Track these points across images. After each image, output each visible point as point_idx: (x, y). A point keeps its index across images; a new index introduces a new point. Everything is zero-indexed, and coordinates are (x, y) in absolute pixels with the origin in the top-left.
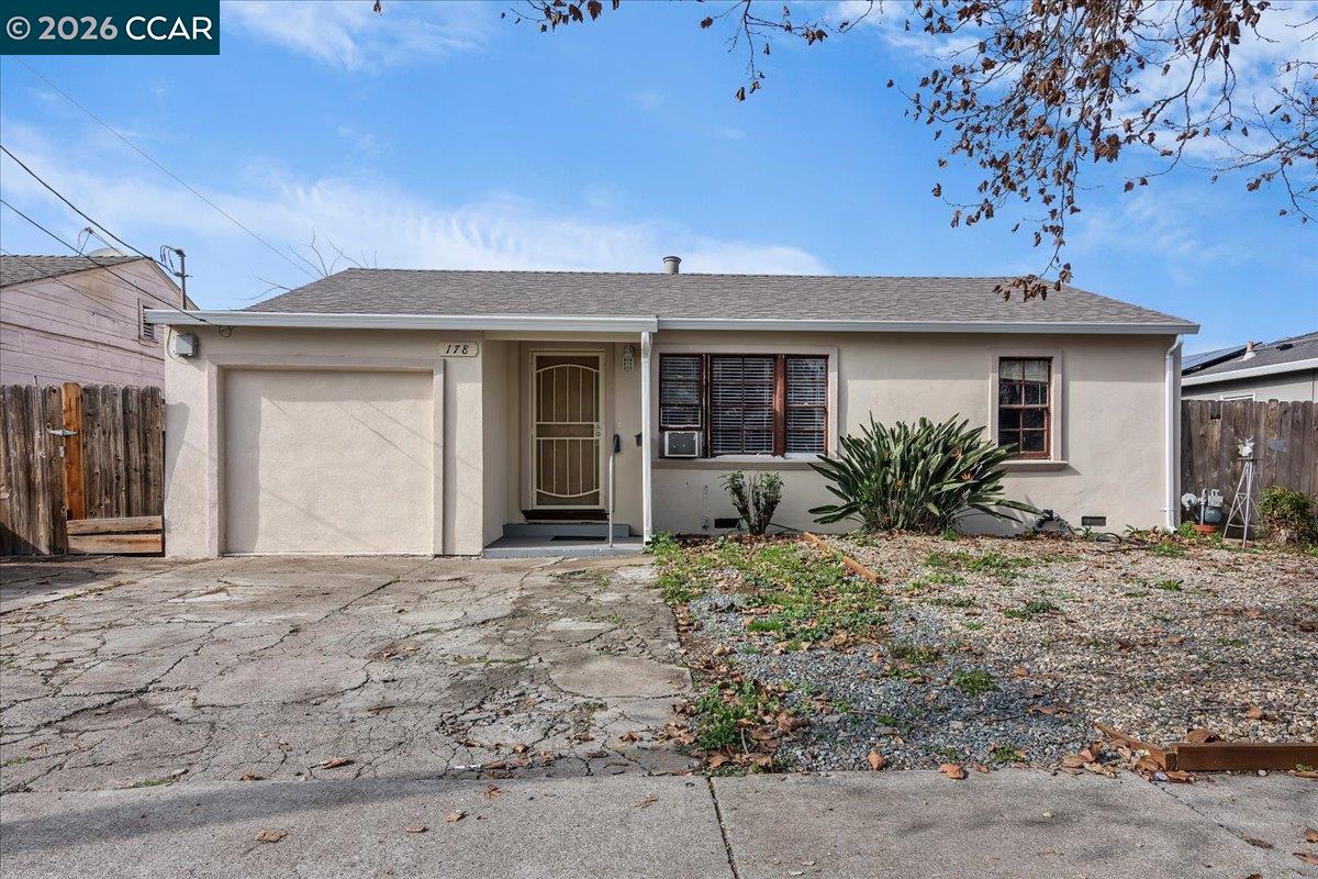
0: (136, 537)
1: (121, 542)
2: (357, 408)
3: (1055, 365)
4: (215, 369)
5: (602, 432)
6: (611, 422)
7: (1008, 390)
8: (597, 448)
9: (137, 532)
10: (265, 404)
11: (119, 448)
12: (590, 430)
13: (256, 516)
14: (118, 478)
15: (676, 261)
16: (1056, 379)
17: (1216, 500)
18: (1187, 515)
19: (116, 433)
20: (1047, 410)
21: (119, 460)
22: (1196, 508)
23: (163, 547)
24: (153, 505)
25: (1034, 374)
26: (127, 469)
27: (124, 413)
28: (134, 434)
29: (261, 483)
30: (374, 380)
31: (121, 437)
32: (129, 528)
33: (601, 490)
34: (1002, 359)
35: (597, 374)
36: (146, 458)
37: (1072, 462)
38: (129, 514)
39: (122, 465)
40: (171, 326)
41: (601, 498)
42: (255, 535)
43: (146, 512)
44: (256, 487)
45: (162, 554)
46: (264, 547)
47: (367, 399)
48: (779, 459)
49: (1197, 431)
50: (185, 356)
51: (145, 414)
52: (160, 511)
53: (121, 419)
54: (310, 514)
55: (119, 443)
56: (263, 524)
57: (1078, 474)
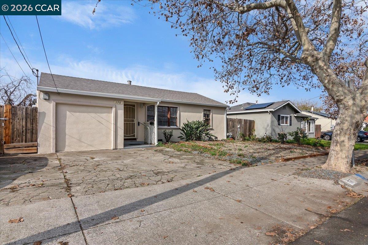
0: (28, 148)
1: (23, 150)
2: (93, 115)
3: (211, 111)
4: (55, 103)
5: (136, 121)
6: (137, 119)
7: (205, 115)
8: (135, 124)
9: (28, 147)
10: (68, 113)
11: (23, 123)
12: (133, 121)
13: (65, 142)
14: (23, 132)
15: (131, 82)
16: (211, 114)
17: (232, 134)
18: (228, 137)
19: (22, 119)
20: (210, 119)
21: (23, 127)
22: (229, 135)
23: (37, 151)
24: (34, 139)
25: (208, 113)
26: (26, 129)
27: (26, 114)
28: (28, 120)
29: (66, 133)
30: (97, 108)
31: (24, 120)
32: (26, 146)
33: (136, 134)
34: (204, 110)
35: (135, 109)
36: (32, 126)
37: (213, 128)
38: (26, 142)
39: (24, 128)
40: (40, 91)
41: (135, 136)
42: (65, 146)
43: (32, 141)
44: (65, 134)
45: (37, 153)
46: (67, 149)
47: (95, 113)
48: (169, 127)
49: (229, 123)
50: (45, 99)
51: (33, 114)
52: (36, 141)
53: (25, 116)
54: (80, 141)
55: (23, 122)
56: (67, 144)
57: (214, 130)
